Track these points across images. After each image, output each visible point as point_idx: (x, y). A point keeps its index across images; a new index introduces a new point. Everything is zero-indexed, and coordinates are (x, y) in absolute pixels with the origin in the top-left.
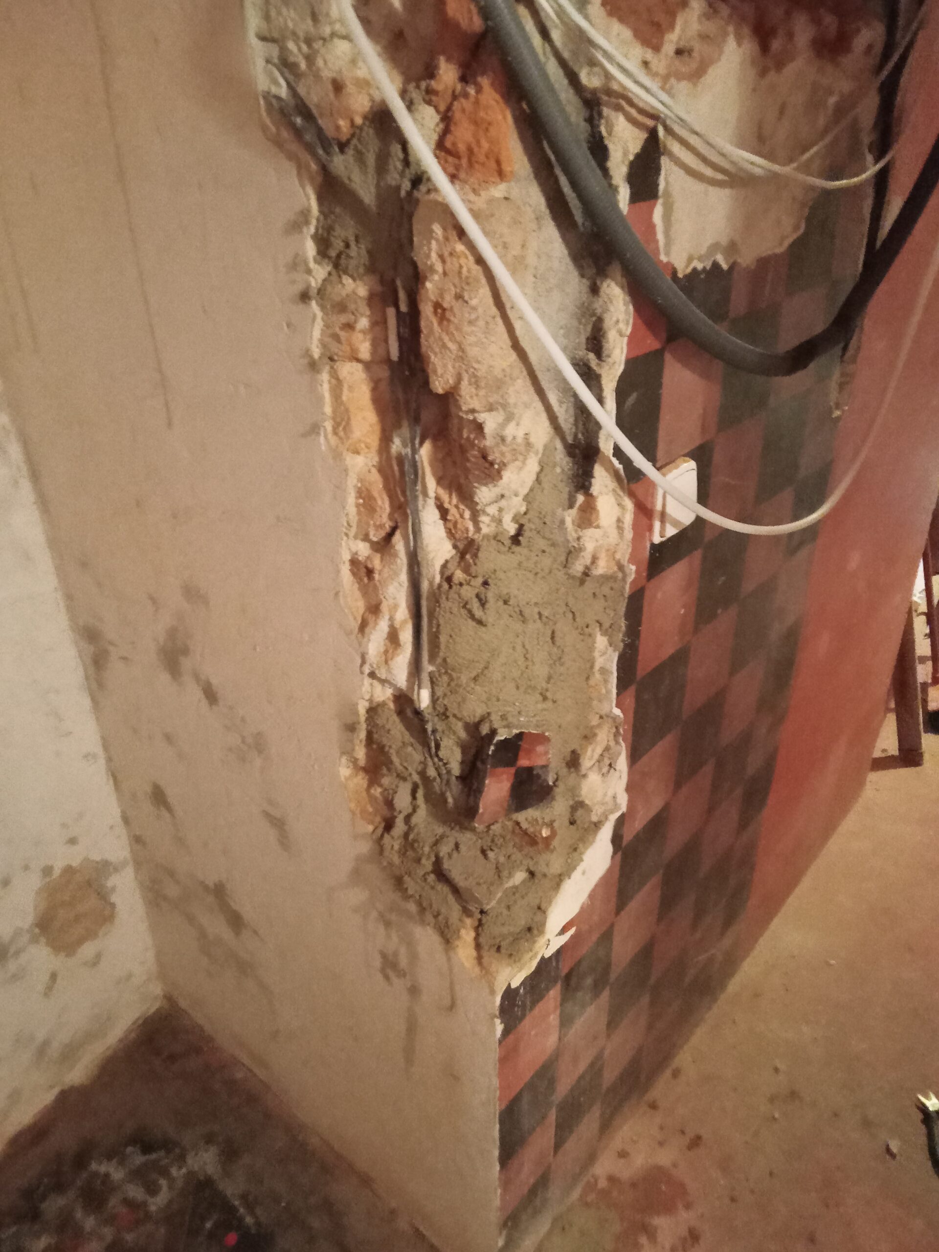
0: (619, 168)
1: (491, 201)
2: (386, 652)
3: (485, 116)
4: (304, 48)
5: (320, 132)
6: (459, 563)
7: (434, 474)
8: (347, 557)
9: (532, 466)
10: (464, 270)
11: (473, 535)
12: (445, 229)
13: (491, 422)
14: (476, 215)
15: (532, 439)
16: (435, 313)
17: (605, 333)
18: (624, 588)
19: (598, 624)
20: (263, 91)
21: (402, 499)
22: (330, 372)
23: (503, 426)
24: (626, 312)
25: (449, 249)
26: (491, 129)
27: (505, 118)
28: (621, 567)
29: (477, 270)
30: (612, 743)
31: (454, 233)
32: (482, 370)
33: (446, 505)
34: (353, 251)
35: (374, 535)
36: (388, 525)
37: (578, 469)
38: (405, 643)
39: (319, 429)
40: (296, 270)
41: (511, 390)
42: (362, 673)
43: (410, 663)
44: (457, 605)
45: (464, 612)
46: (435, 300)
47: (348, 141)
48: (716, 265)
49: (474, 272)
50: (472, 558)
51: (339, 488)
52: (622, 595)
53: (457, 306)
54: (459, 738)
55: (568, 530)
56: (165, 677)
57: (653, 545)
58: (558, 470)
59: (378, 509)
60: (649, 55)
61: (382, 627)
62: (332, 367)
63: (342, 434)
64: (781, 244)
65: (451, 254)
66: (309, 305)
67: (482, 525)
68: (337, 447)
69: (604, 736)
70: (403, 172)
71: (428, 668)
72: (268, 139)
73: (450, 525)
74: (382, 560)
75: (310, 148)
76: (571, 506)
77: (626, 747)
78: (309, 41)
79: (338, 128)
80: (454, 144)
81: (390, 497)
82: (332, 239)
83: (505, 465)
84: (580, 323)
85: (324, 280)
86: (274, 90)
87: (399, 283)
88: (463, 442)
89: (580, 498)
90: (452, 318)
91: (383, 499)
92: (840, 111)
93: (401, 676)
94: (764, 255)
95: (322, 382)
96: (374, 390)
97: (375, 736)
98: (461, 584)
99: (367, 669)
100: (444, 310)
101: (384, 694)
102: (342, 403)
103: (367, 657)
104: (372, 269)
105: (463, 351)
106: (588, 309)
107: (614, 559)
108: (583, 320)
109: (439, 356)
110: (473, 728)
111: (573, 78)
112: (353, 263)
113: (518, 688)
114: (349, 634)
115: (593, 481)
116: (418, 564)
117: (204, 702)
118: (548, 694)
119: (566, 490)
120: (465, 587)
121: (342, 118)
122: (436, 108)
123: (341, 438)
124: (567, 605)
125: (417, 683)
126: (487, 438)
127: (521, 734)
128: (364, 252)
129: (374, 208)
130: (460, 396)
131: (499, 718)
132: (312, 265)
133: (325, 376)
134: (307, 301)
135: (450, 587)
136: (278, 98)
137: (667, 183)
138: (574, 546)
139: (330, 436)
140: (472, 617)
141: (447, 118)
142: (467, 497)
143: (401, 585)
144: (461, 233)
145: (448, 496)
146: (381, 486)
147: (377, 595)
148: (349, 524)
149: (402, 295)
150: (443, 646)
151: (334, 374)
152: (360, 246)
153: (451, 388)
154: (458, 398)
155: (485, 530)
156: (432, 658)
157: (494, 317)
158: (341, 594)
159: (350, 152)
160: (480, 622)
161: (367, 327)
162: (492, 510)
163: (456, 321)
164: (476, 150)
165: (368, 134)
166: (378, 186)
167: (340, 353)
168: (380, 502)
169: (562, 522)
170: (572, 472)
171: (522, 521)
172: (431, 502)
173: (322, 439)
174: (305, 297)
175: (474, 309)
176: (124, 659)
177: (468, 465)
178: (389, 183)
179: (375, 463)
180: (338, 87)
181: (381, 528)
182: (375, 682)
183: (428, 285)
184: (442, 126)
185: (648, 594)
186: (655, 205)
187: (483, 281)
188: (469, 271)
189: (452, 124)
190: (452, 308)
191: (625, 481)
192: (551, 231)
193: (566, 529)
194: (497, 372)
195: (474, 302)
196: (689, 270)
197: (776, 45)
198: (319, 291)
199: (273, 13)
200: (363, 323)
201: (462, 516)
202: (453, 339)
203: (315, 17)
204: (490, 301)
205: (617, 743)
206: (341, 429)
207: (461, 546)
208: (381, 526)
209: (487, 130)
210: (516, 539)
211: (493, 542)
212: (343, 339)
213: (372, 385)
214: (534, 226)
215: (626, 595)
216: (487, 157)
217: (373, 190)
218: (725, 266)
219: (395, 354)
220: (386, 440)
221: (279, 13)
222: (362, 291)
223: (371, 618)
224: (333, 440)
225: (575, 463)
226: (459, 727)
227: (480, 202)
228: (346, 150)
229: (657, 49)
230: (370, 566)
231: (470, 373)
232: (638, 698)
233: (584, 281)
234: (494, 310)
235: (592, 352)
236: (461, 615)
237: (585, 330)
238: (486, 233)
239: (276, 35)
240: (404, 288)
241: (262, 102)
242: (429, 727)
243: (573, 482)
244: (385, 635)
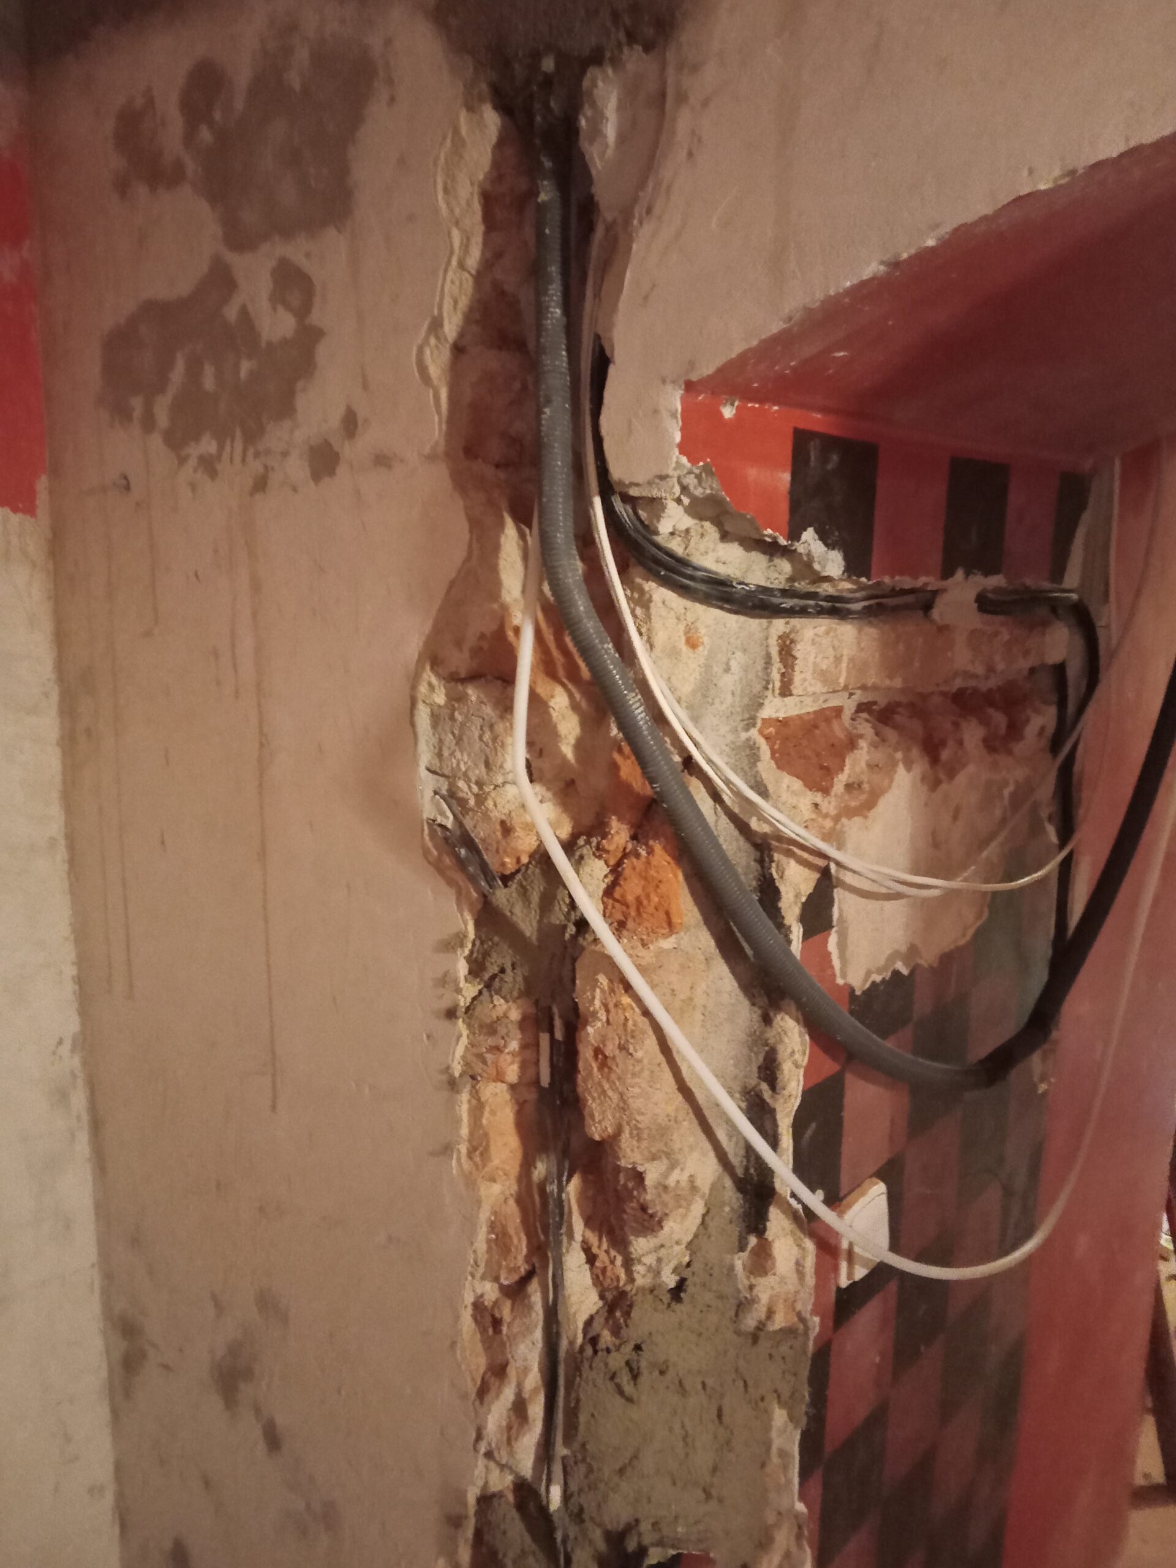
0: (790, 909)
1: (661, 952)
2: (509, 1428)
3: (655, 875)
4: (475, 789)
5: (484, 867)
6: (607, 1320)
7: (582, 1214)
8: (469, 1299)
9: (698, 1208)
10: (630, 1023)
11: (625, 1285)
12: (611, 981)
13: (652, 1174)
14: (642, 969)
15: (699, 1182)
16: (596, 1057)
17: (780, 1064)
18: (805, 1344)
19: (775, 1395)
20: (428, 819)
21: (542, 1237)
22: (471, 1094)
23: (666, 1175)
24: (803, 1043)
25: (614, 1001)
26: (661, 886)
27: (676, 876)
28: (802, 1320)
29: (643, 1022)
30: (794, 1549)
31: (621, 986)
32: (644, 1121)
33: (595, 1250)
34: (509, 976)
35: (506, 1279)
36: (523, 1269)
37: (750, 1208)
38: (534, 1421)
39: (452, 1152)
40: (444, 987)
41: (675, 1137)
42: (476, 1450)
43: (538, 1444)
44: (602, 1375)
45: (610, 1386)
46: (596, 1045)
47: (513, 875)
48: (896, 973)
49: (640, 1025)
50: (623, 1316)
51: (470, 1222)
52: (805, 1353)
53: (620, 1056)
54: (596, 1550)
55: (739, 1276)
56: (214, 1403)
57: (839, 1290)
58: (727, 1209)
59: (513, 1249)
60: (818, 798)
61: (508, 1394)
62: (473, 1087)
63: (478, 1159)
64: (964, 935)
65: (616, 1006)
66: (455, 1024)
67: (636, 1275)
68: (471, 1173)
69: (783, 1538)
70: (568, 913)
71: (561, 1450)
72: (429, 862)
73: (599, 1272)
74: (512, 1310)
75: (472, 879)
76: (742, 1248)
77: (813, 1553)
78: (480, 784)
79: (503, 864)
80: (623, 896)
81: (528, 1235)
82: (488, 964)
83: (666, 1215)
84: (751, 1050)
85: (474, 999)
86: (439, 820)
87: (555, 1010)
88: (619, 1188)
89: (753, 1240)
90: (614, 1068)
91: (520, 1239)
92: (1016, 802)
93: (525, 1458)
94: (947, 950)
95: (461, 1102)
96: (520, 1114)
97: (486, 1537)
98: (608, 1351)
99: (483, 1448)
100: (606, 1057)
101: (500, 1482)
102: (481, 1126)
103: (484, 1432)
104: (528, 991)
105: (625, 1102)
106: (759, 1037)
107: (794, 1310)
108: (755, 1049)
109: (598, 1101)
110: (616, 1539)
111: (743, 827)
112: (506, 988)
113: (674, 1484)
114: (464, 1396)
115: (768, 1224)
116: (557, 1322)
117: (261, 1447)
118: (714, 1492)
119: (735, 1230)
120: (614, 1354)
121: (508, 856)
122: (606, 863)
123: (476, 1165)
124: (737, 1370)
125: (545, 1472)
126: (648, 1190)
127: (679, 1555)
128: (520, 979)
129: (534, 938)
130: (620, 1148)
131: (650, 1527)
132: (462, 984)
133: (465, 1096)
134: (453, 1019)
135: (596, 1352)
136: (443, 827)
137: (841, 910)
138: (746, 1298)
139: (464, 1158)
140: (621, 1392)
141: (616, 871)
142: (620, 1243)
143: (533, 1343)
144: (628, 987)
145: (597, 1238)
146: (518, 1221)
147: (503, 1353)
148: (476, 1263)
149: (558, 1023)
150: (582, 1428)
151: (475, 1094)
152: (515, 971)
153: (609, 1136)
154: (616, 1148)
155: (640, 1281)
156: (568, 1440)
157: (659, 1065)
158: (459, 1345)
159: (514, 886)
160: (629, 1400)
161: (517, 1049)
162: (650, 1260)
163: (618, 1071)
164: (645, 902)
165: (533, 873)
166: (540, 922)
167: (485, 1075)
168: (515, 1241)
169: (732, 1268)
170: (742, 1210)
171: (687, 1273)
172: (576, 1246)
173: (454, 1162)
174: (451, 1014)
175: (639, 1061)
176: (166, 1367)
177: (625, 1216)
178: (553, 922)
179: (513, 1192)
180: (507, 829)
181: (515, 1271)
182: (492, 1464)
183: (590, 1030)
184: (610, 878)
185: (835, 1347)
186: (829, 934)
187: (650, 1032)
188: (635, 1025)
189: (621, 878)
190: (614, 1058)
191: (806, 1220)
192: (721, 968)
193: (736, 1275)
194: (662, 1120)
195: (639, 1055)
196: (867, 985)
197: (945, 755)
198: (468, 1009)
199: (446, 753)
200: (514, 1045)
201: (612, 1262)
202: (615, 1089)
203: (487, 764)
204: (657, 1048)
205: (800, 1547)
206: (478, 1153)
207: (609, 1296)
208: (516, 1269)
209: (657, 886)
210: (677, 1292)
211: (650, 1297)
212: (489, 1062)
213: (516, 1108)
214: (702, 967)
215: (810, 1354)
216: (656, 909)
217: (535, 924)
218: (905, 971)
219: (545, 1080)
220: (527, 1165)
221: (452, 754)
222: (515, 1015)
223: (494, 1382)
224: (466, 1165)
225: (745, 1201)
226: (597, 1535)
227: (648, 956)
228: (510, 883)
229: (826, 791)
230: (498, 1315)
231: (632, 1125)
232: (826, 1485)
233: (756, 1009)
234: (661, 1058)
235: (764, 1081)
236: (607, 1389)
237: (757, 1058)
238: (653, 986)
239: (446, 772)
240: (561, 1017)
241: (426, 828)
242: (559, 1536)
243: (744, 1221)
244: (509, 1405)
